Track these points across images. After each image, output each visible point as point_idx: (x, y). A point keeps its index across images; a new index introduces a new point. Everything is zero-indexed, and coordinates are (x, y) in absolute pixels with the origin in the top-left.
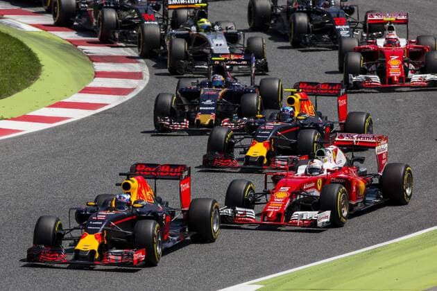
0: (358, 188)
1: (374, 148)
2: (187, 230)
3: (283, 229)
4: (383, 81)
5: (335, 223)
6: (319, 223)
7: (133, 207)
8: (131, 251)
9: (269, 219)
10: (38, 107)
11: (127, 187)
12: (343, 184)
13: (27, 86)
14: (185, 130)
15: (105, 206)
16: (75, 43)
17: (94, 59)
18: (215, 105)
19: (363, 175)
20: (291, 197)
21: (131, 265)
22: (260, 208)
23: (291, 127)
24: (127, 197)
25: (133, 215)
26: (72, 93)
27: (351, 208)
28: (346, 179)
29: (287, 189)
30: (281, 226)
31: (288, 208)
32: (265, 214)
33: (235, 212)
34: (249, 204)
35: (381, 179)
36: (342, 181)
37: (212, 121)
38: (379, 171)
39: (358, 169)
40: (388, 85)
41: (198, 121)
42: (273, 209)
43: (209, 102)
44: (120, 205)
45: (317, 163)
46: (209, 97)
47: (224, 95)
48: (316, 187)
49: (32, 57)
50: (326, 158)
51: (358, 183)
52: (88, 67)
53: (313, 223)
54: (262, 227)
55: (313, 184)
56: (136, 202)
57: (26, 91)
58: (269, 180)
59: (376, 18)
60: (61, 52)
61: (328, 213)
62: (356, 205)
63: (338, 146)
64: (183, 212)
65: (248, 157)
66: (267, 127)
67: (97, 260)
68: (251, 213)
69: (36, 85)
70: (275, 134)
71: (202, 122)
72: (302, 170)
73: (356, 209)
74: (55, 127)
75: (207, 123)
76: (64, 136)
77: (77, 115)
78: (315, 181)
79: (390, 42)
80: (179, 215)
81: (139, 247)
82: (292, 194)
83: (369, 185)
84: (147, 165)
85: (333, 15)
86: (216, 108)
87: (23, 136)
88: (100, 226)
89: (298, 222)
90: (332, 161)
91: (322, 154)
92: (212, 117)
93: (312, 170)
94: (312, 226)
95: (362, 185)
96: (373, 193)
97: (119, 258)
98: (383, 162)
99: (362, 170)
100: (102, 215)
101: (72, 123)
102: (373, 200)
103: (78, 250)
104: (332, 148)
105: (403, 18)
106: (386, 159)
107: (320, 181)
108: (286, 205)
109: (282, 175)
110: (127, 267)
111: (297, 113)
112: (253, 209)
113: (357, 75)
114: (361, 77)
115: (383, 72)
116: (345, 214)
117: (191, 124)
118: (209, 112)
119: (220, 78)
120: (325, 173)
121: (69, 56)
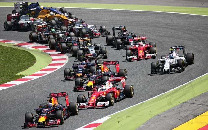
0: (117, 93)
1: (121, 81)
2: (69, 112)
3: (95, 108)
4: (137, 58)
5: (111, 105)
6: (106, 105)
7: (54, 107)
8: (56, 120)
9: (90, 106)
10: (37, 71)
11: (50, 101)
12: (112, 93)
13: (33, 65)
14: (73, 79)
15: (45, 107)
16: (45, 51)
17: (51, 55)
18: (82, 70)
19: (118, 89)
20: (96, 98)
21: (56, 124)
22: (87, 103)
23: (100, 76)
24: (51, 104)
25: (54, 109)
26: (46, 66)
27: (115, 100)
28: (113, 91)
29: (95, 96)
30: (94, 107)
31: (96, 101)
32: (89, 104)
33: (80, 104)
34: (84, 102)
35: (124, 90)
36: (112, 92)
37: (81, 75)
38: (123, 88)
39: (117, 88)
40: (139, 59)
41: (77, 76)
42: (91, 102)
43: (80, 70)
44: (49, 106)
45: (104, 87)
46: (80, 68)
47: (85, 67)
48: (104, 94)
49: (33, 57)
50: (106, 85)
51: (117, 92)
52: (50, 58)
53: (104, 105)
54: (89, 108)
55: (103, 94)
56: (54, 105)
57: (32, 67)
58: (90, 94)
59: (136, 38)
60: (41, 54)
61: (108, 102)
62: (117, 99)
63: (110, 81)
64: (67, 106)
65: (87, 86)
66: (93, 76)
67: (45, 124)
68: (85, 104)
69: (35, 65)
70: (95, 78)
71: (78, 76)
72: (99, 89)
73: (117, 100)
74: (43, 77)
75: (80, 76)
76: (45, 79)
77: (49, 72)
78: (103, 93)
79: (140, 46)
80: (66, 108)
81: (57, 119)
82: (97, 97)
83: (120, 92)
84: (54, 93)
85: (128, 38)
86: (82, 71)
87: (33, 80)
88: (45, 114)
89: (99, 105)
90: (108, 86)
91: (105, 84)
92: (81, 74)
93: (102, 89)
94: (104, 107)
95: (118, 93)
96: (122, 95)
97: (53, 123)
98: (124, 85)
99: (118, 88)
100: (45, 110)
101: (47, 75)
102: (122, 97)
103: (39, 122)
104: (108, 82)
105: (145, 37)
106: (125, 84)
107: (105, 93)
108: (95, 101)
109: (93, 92)
110: (55, 125)
111: (102, 71)
112: (85, 103)
113: (130, 56)
114: (131, 57)
115: (137, 55)
116: (113, 102)
117: (75, 77)
118: (80, 73)
119: (84, 62)
120: (106, 90)
121: (44, 55)
